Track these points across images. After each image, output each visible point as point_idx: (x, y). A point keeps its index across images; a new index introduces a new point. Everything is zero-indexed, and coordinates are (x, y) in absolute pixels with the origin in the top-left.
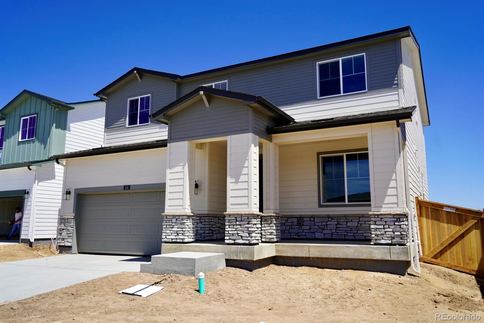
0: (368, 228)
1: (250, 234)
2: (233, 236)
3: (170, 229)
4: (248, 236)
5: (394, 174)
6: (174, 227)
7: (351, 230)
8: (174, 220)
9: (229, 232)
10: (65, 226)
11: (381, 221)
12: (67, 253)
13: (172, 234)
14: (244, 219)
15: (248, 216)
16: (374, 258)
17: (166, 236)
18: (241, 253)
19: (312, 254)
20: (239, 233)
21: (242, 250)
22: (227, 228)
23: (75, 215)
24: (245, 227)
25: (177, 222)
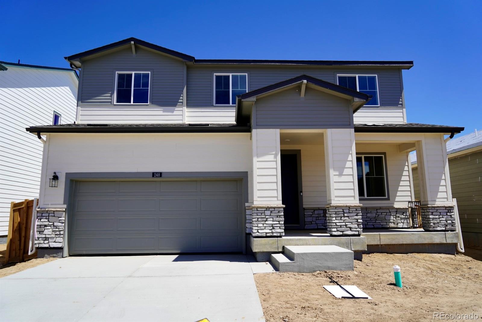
0: (384, 218)
1: (359, 226)
2: (341, 227)
3: (262, 222)
4: (357, 227)
5: (443, 175)
6: (268, 220)
7: (370, 220)
8: (268, 213)
9: (337, 224)
10: (48, 221)
11: (437, 212)
12: (54, 257)
13: (266, 228)
14: (352, 211)
15: (357, 208)
16: (434, 243)
17: (258, 230)
18: (351, 244)
19: (383, 241)
20: (347, 225)
21: (353, 241)
22: (335, 220)
23: (68, 207)
24: (353, 218)
25: (272, 214)
